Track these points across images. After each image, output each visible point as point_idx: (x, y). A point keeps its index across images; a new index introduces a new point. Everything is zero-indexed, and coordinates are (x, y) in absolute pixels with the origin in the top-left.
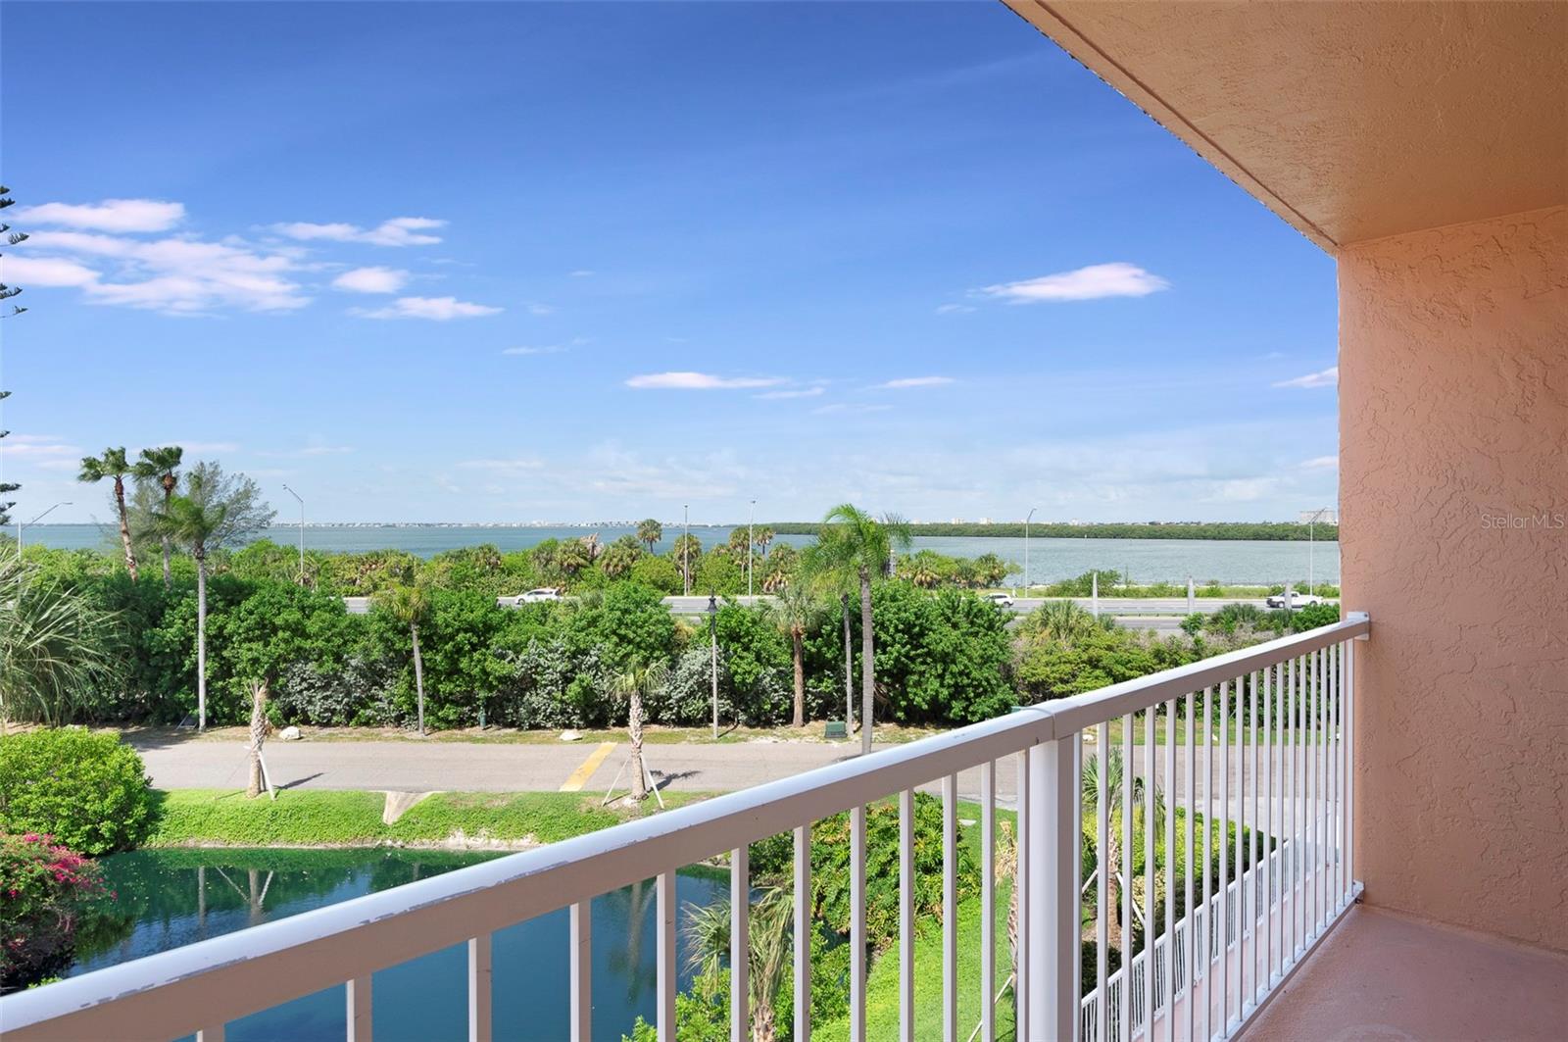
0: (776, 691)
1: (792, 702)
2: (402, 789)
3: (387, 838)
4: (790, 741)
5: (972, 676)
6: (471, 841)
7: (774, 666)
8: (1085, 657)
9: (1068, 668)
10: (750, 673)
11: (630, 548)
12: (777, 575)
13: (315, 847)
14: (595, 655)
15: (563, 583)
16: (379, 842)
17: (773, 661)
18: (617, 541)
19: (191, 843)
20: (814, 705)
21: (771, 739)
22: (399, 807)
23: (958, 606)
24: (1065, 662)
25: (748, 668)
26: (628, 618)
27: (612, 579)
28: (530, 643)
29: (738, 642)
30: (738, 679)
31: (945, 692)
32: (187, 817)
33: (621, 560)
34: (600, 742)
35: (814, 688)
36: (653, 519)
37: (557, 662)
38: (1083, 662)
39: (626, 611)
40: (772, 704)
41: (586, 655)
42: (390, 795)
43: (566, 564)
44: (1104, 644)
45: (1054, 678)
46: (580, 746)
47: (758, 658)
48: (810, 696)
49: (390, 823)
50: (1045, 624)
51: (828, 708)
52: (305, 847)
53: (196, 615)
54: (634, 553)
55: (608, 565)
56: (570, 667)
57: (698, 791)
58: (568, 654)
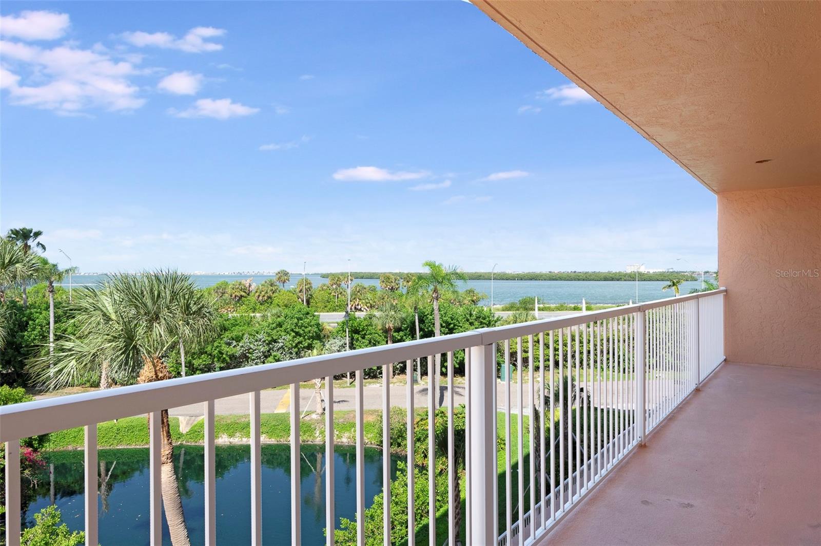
2: (187, 415)
3: (183, 441)
6: (231, 440)
11: (271, 286)
12: (356, 300)
13: (144, 447)
14: (281, 342)
15: (233, 306)
16: (179, 443)
17: (377, 344)
18: (263, 282)
19: (70, 448)
20: (398, 367)
21: (377, 385)
22: (187, 424)
26: (300, 323)
27: (261, 304)
28: (245, 336)
29: (359, 334)
32: (66, 434)
33: (267, 292)
34: (287, 389)
36: (284, 269)
37: (261, 347)
39: (299, 319)
41: (277, 342)
42: (181, 418)
43: (234, 295)
46: (275, 391)
47: (370, 342)
49: (184, 432)
51: (405, 367)
52: (138, 447)
53: (49, 324)
54: (274, 289)
55: (259, 296)
56: (268, 349)
57: (350, 410)
58: (267, 342)
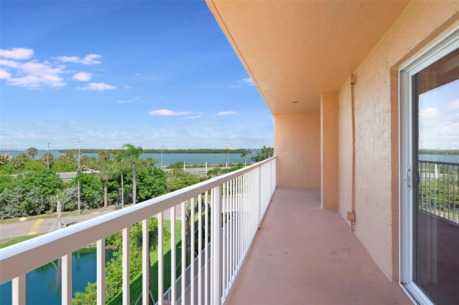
0: (99, 198)
1: (104, 201)
4: (104, 212)
5: (157, 189)
7: (99, 191)
8: (184, 182)
9: (181, 185)
10: (91, 193)
11: (24, 158)
12: (83, 165)
14: (33, 192)
17: (98, 189)
20: (110, 201)
21: (98, 212)
23: (152, 170)
24: (180, 184)
25: (90, 192)
26: (45, 179)
27: (16, 169)
28: (5, 189)
29: (86, 184)
30: (87, 195)
31: (150, 194)
33: (20, 161)
34: (37, 220)
35: (110, 196)
36: (33, 147)
38: (184, 183)
39: (44, 177)
40: (97, 202)
41: (29, 192)
44: (189, 179)
45: (177, 188)
46: (28, 222)
47: (93, 188)
48: (109, 199)
50: (174, 174)
51: (114, 201)
55: (14, 164)
56: (22, 196)
58: (21, 192)
